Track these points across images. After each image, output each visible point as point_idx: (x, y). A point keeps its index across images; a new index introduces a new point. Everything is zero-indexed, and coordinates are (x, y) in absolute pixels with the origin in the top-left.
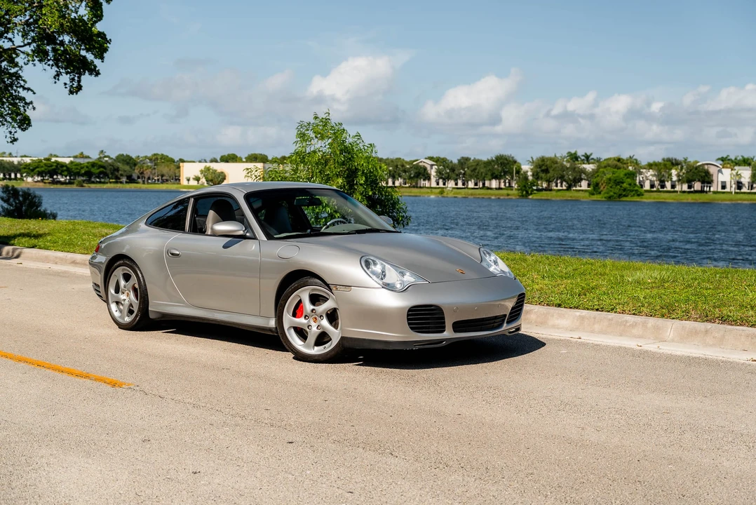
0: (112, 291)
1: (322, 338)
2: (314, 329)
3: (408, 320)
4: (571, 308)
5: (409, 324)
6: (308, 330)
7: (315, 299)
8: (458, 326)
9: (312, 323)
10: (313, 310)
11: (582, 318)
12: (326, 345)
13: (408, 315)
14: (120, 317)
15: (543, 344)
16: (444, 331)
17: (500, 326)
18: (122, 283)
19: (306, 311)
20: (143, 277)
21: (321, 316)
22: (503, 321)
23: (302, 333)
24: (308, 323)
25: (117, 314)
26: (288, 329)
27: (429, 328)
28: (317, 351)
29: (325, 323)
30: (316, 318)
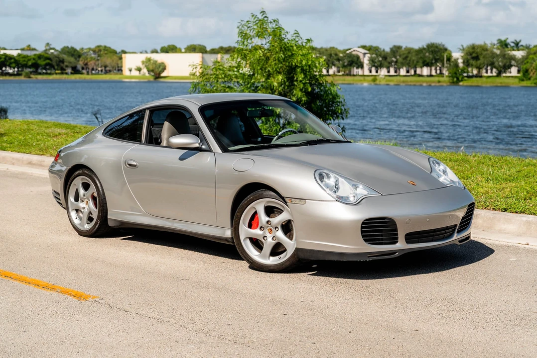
0: (71, 199)
1: (277, 250)
2: (270, 239)
3: (362, 232)
4: (517, 212)
5: (363, 236)
6: (263, 241)
7: (270, 211)
8: (411, 237)
9: (268, 235)
10: (268, 222)
11: (529, 223)
12: (282, 256)
13: (362, 228)
14: (80, 224)
15: (492, 251)
16: (397, 242)
17: (451, 235)
18: (82, 191)
19: (262, 223)
20: (101, 186)
21: (276, 228)
22: (454, 230)
23: (257, 244)
24: (263, 234)
25: (77, 222)
26: (244, 240)
27: (382, 240)
28: (273, 261)
29: (280, 234)
30: (271, 230)
